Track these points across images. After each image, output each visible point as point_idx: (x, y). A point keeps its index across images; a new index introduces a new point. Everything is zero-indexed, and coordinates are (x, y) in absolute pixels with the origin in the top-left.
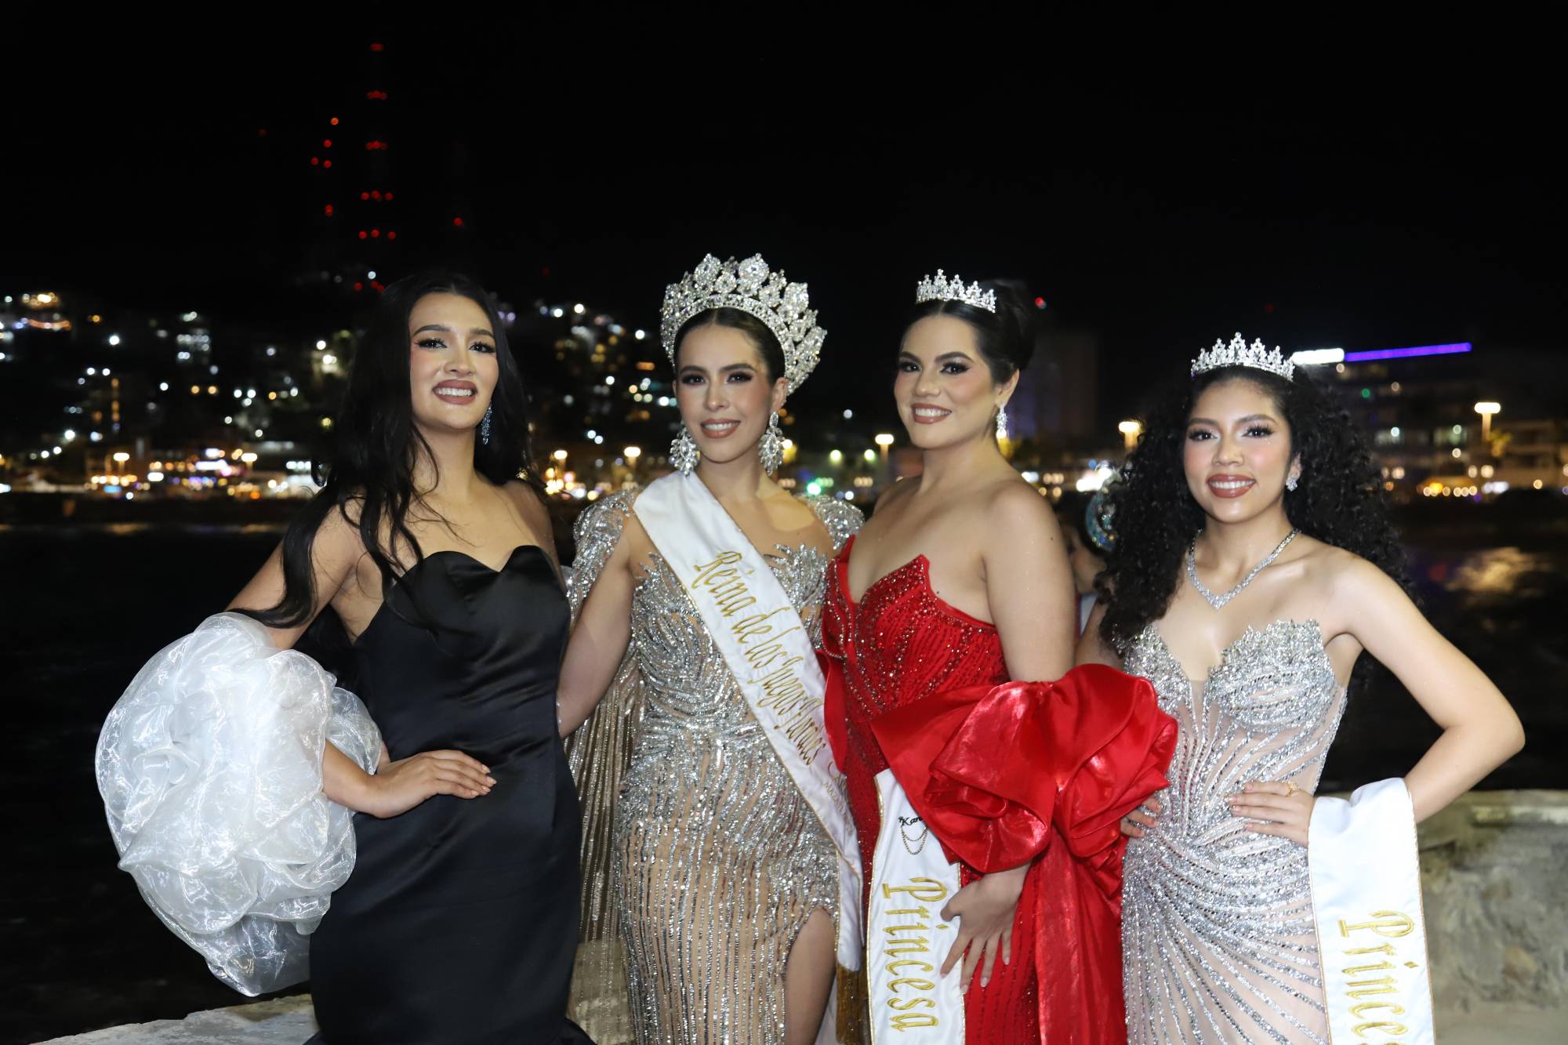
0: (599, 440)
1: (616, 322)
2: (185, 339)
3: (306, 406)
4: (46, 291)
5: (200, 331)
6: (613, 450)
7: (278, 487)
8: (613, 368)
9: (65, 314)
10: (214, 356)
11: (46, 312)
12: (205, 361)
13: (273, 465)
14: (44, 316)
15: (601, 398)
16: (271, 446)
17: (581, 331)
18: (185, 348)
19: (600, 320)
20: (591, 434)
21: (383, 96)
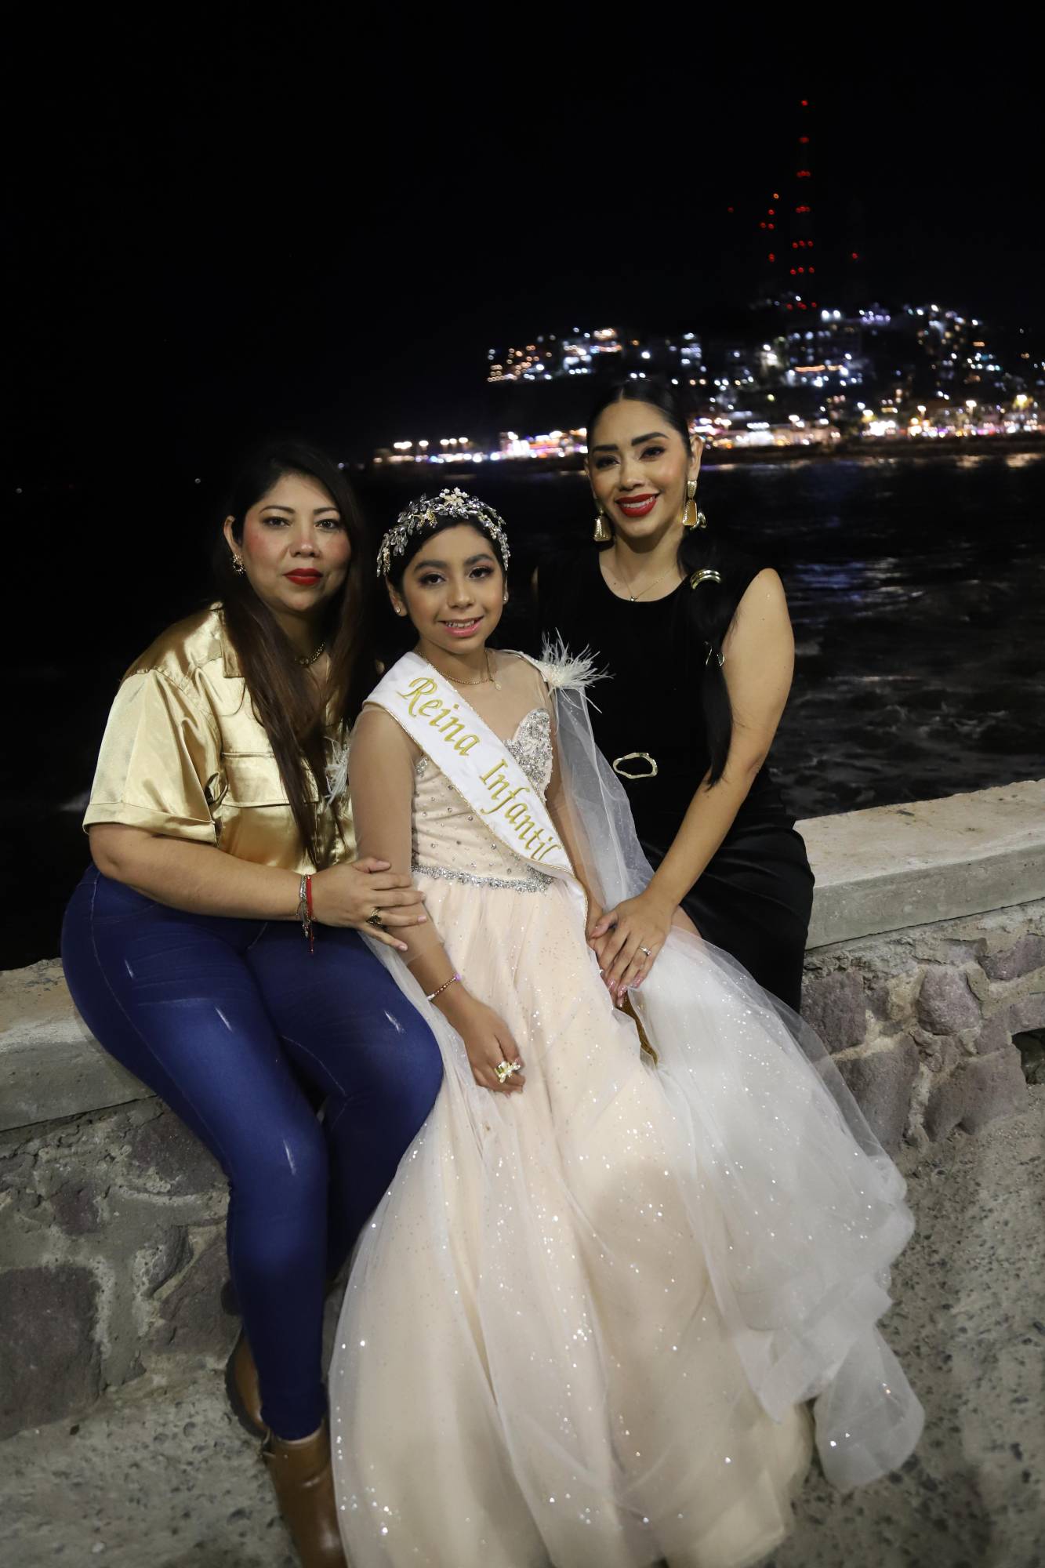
0: (947, 397)
1: (959, 316)
2: (686, 351)
3: (758, 387)
4: (606, 327)
5: (694, 345)
6: (958, 402)
7: (743, 440)
8: (956, 347)
9: (618, 340)
10: (704, 361)
11: (607, 342)
12: (698, 363)
13: (740, 426)
14: (607, 344)
15: (947, 369)
16: (739, 415)
17: (935, 324)
18: (686, 357)
19: (948, 315)
20: (940, 394)
21: (808, 174)
